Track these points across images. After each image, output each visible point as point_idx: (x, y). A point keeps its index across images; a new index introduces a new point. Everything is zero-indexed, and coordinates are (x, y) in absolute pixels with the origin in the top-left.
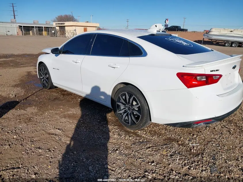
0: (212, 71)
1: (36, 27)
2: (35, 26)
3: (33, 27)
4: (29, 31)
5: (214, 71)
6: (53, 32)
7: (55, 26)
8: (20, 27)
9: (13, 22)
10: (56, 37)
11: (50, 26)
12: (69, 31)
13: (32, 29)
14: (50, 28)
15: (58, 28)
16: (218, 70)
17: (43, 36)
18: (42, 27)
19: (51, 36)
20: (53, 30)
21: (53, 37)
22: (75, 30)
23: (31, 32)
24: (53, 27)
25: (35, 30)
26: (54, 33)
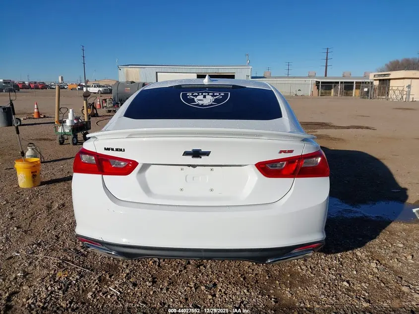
0: (108, 149)
1: (342, 83)
2: (340, 81)
3: (338, 83)
4: (330, 89)
5: (113, 150)
6: (366, 90)
7: (372, 81)
8: (318, 83)
9: (311, 76)
10: (369, 100)
11: (363, 81)
12: (396, 88)
13: (335, 86)
14: (363, 83)
15: (376, 83)
16: (121, 150)
17: (352, 97)
18: (353, 83)
19: (363, 98)
20: (366, 87)
21: (365, 98)
22: (409, 87)
23: (333, 90)
24: (368, 83)
25: (339, 87)
26: (368, 92)
